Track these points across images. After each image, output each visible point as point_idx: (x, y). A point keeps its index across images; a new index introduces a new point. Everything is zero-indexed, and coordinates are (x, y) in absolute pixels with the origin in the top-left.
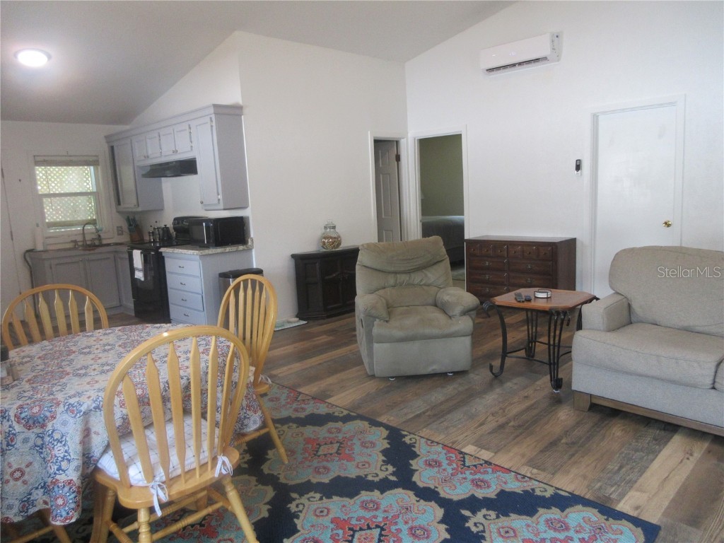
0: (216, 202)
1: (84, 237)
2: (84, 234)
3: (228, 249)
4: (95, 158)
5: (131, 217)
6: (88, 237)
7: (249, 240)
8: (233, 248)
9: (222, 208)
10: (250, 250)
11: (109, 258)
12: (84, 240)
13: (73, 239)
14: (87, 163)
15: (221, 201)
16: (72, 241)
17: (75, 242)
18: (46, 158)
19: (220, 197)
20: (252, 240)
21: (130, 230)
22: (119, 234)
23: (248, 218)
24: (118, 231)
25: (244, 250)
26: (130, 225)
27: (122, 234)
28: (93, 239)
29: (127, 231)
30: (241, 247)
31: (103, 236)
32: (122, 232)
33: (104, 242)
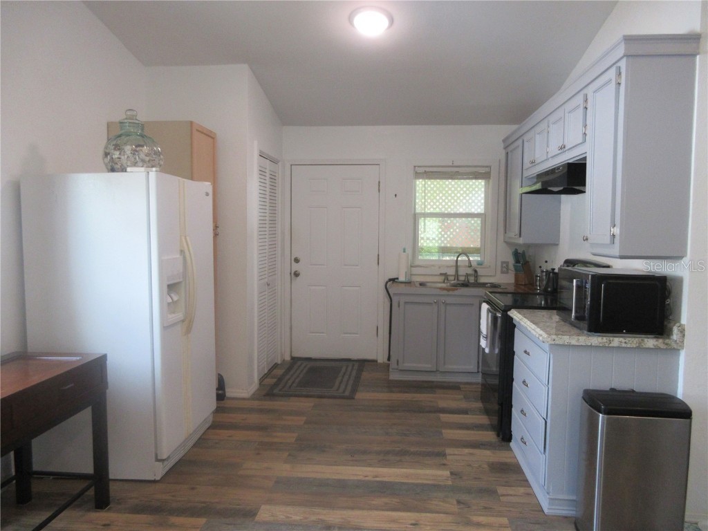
0: (607, 240)
1: (457, 271)
2: (457, 266)
3: (617, 341)
4: (487, 170)
5: (520, 251)
6: (462, 272)
7: (675, 330)
8: (631, 341)
9: (617, 254)
10: (675, 351)
11: (472, 305)
12: (457, 275)
13: (443, 271)
14: (476, 176)
15: (617, 240)
16: (441, 274)
17: (445, 275)
18: (427, 169)
19: (616, 231)
20: (682, 332)
21: (516, 269)
22: (502, 272)
23: (679, 281)
24: (502, 267)
25: (657, 349)
26: (517, 261)
27: (507, 273)
28: (467, 275)
29: (513, 269)
30: (650, 342)
31: (480, 272)
32: (508, 269)
33: (482, 280)
